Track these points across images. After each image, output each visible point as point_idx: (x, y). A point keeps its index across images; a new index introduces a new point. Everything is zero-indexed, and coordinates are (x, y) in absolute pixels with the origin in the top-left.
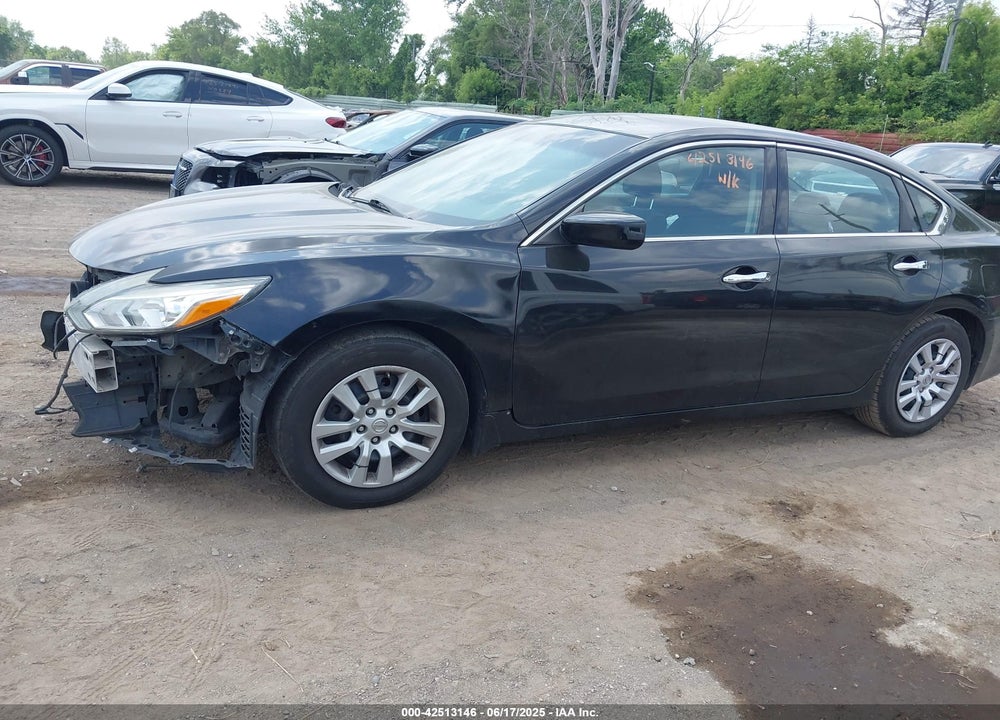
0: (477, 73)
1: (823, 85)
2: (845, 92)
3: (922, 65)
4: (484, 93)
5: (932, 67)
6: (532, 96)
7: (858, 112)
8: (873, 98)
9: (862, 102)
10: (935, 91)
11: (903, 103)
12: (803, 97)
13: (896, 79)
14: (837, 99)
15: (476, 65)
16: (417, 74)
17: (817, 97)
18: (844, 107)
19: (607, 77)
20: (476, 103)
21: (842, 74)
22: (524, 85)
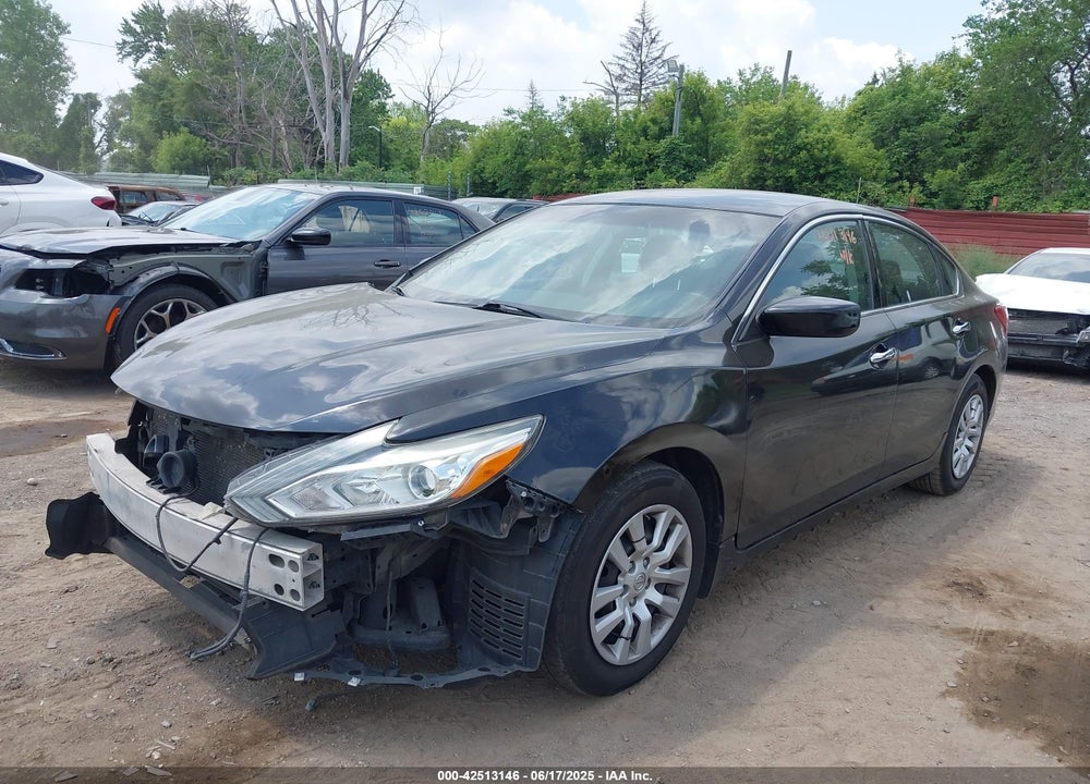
0: (179, 139)
1: (570, 149)
2: (591, 156)
3: (654, 129)
4: (189, 161)
5: (665, 132)
6: (251, 165)
7: (606, 175)
8: (617, 161)
9: (608, 166)
10: (671, 152)
11: (646, 167)
12: (553, 162)
13: (634, 143)
14: (584, 163)
15: (175, 130)
16: (96, 140)
17: (565, 161)
18: (592, 171)
19: (337, 141)
20: (181, 174)
21: (585, 139)
22: (239, 153)
